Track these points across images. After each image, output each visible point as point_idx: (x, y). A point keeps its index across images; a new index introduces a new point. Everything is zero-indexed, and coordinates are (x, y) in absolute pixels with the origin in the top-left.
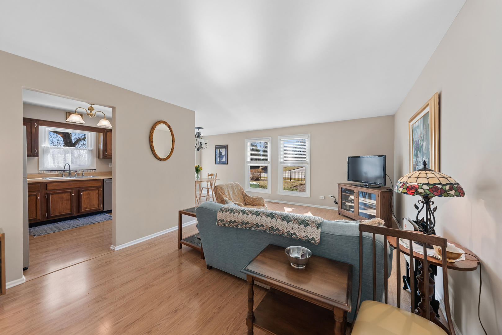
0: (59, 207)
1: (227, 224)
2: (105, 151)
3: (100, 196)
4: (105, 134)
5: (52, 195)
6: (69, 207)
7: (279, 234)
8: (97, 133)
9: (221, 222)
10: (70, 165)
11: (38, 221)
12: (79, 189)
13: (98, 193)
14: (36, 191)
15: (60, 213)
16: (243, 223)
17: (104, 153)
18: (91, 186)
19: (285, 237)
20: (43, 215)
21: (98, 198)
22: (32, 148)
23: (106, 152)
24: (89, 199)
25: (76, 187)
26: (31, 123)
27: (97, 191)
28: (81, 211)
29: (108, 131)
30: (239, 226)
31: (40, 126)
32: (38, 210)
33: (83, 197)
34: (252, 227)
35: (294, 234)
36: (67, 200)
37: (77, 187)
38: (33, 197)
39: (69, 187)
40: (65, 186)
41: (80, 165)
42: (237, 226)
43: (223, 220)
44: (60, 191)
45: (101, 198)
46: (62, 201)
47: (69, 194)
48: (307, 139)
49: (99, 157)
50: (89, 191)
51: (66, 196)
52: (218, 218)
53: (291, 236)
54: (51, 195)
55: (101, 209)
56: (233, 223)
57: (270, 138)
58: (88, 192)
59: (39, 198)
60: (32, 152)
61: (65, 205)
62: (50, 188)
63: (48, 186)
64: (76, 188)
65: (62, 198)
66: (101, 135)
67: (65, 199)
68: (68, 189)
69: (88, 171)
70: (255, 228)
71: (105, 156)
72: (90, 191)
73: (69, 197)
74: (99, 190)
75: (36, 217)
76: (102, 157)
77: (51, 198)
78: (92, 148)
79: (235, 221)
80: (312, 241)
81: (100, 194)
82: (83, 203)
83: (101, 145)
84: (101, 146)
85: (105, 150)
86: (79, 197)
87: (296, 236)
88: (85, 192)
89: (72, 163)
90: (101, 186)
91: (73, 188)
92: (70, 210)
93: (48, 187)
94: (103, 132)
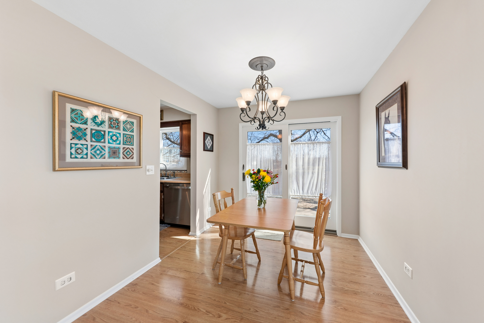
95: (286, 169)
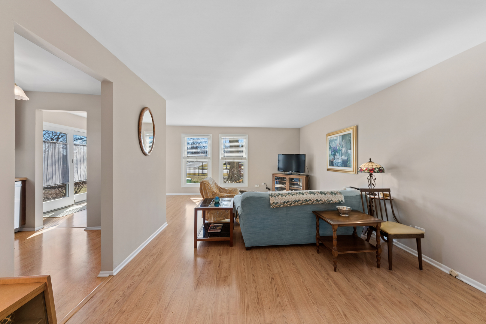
1: (281, 205)
7: (322, 203)
9: (276, 204)
16: (295, 201)
19: (326, 204)
30: (292, 204)
34: (303, 202)
35: (331, 200)
42: (290, 205)
43: (277, 203)
48: (245, 139)
52: (272, 202)
53: (330, 202)
56: (287, 203)
57: (211, 135)
70: (305, 203)
79: (288, 202)
80: (342, 202)
87: (333, 201)
95: (72, 163)
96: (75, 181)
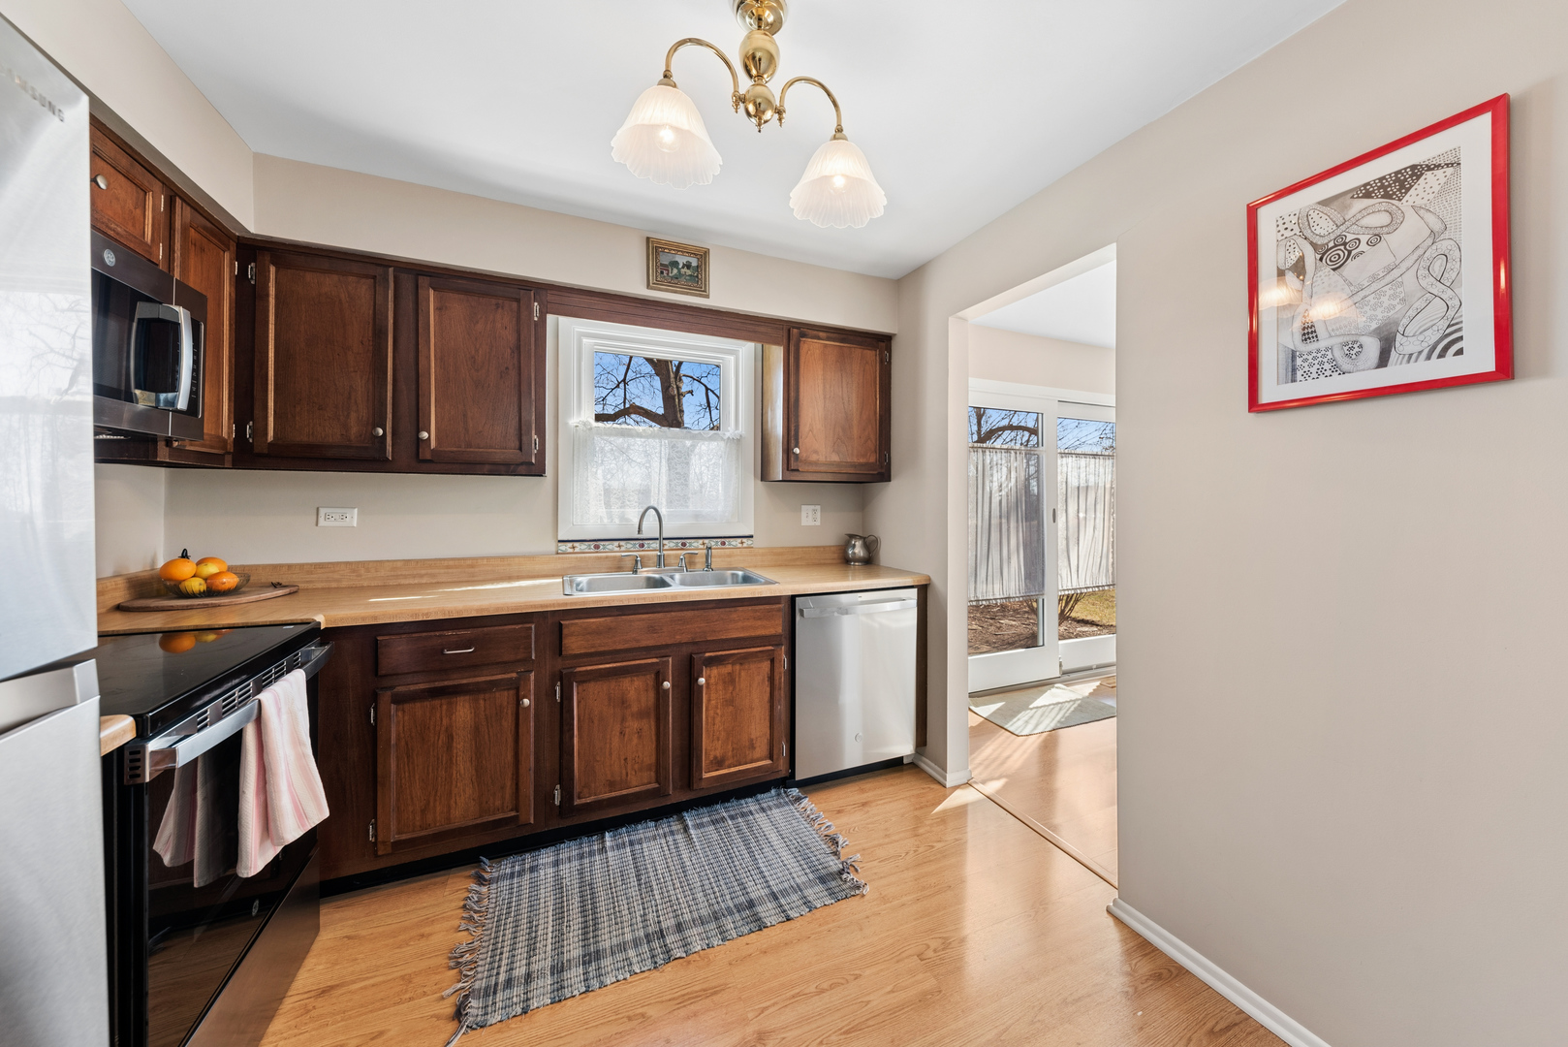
0: (611, 754)
2: (793, 442)
3: (776, 693)
4: (792, 348)
5: (580, 688)
6: (648, 755)
8: (759, 345)
10: (663, 511)
11: (525, 832)
12: (691, 649)
13: (771, 678)
14: (518, 661)
15: (612, 785)
17: (788, 451)
18: (742, 635)
20: (543, 797)
21: (767, 706)
22: (523, 428)
23: (797, 446)
24: (731, 708)
25: (678, 638)
26: (518, 301)
27: (766, 666)
28: (701, 779)
29: (803, 335)
31: (550, 318)
32: (522, 770)
33: (709, 700)
36: (641, 715)
37: (685, 638)
38: (506, 693)
39: (650, 643)
40: (635, 633)
41: (697, 516)
44: (620, 664)
45: (781, 707)
46: (623, 719)
47: (650, 679)
49: (764, 475)
50: (733, 664)
51: (636, 690)
54: (579, 683)
55: (783, 767)
58: (728, 668)
59: (526, 702)
60: (520, 449)
61: (635, 741)
62: (574, 644)
63: (565, 631)
64: (680, 645)
65: (623, 703)
66: (777, 353)
67: (635, 708)
68: (648, 650)
69: (726, 540)
71: (793, 466)
72: (737, 667)
73: (652, 695)
74: (772, 661)
75: (516, 808)
76: (778, 471)
77: (579, 702)
78: (741, 430)
81: (777, 682)
82: (707, 731)
83: (773, 410)
84: (773, 418)
85: (793, 433)
86: (690, 696)
88: (715, 671)
89: (670, 503)
90: (780, 635)
91: (667, 646)
92: (653, 774)
93: (565, 641)
94: (785, 341)
96: (1060, 588)
